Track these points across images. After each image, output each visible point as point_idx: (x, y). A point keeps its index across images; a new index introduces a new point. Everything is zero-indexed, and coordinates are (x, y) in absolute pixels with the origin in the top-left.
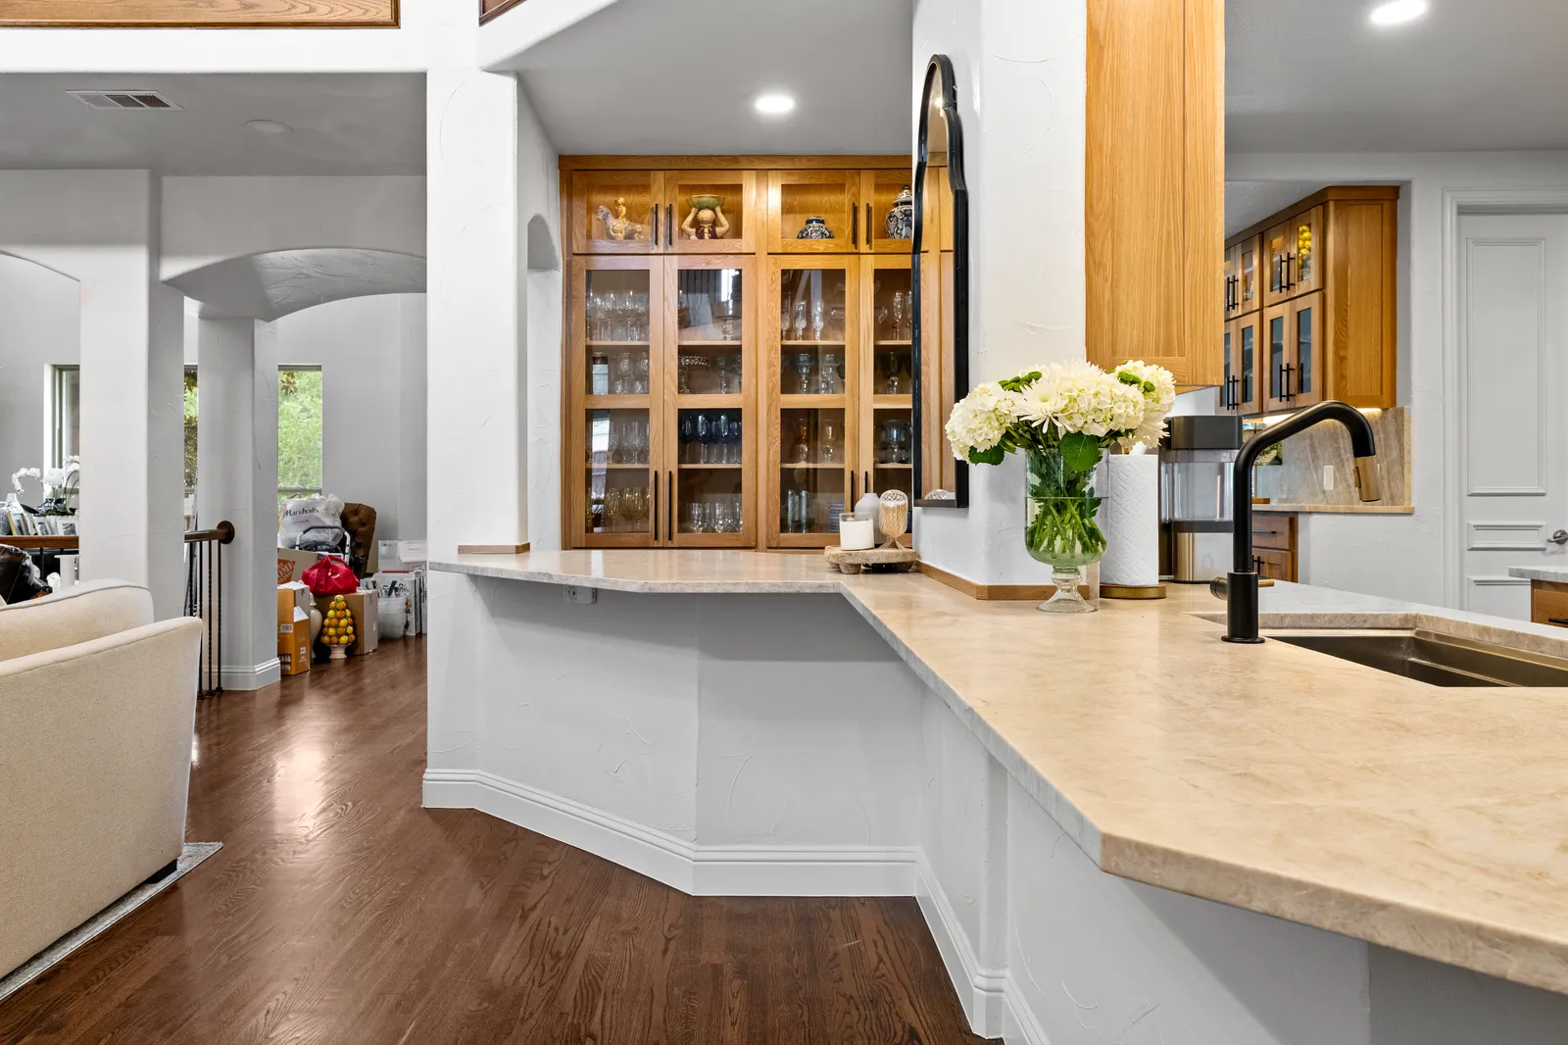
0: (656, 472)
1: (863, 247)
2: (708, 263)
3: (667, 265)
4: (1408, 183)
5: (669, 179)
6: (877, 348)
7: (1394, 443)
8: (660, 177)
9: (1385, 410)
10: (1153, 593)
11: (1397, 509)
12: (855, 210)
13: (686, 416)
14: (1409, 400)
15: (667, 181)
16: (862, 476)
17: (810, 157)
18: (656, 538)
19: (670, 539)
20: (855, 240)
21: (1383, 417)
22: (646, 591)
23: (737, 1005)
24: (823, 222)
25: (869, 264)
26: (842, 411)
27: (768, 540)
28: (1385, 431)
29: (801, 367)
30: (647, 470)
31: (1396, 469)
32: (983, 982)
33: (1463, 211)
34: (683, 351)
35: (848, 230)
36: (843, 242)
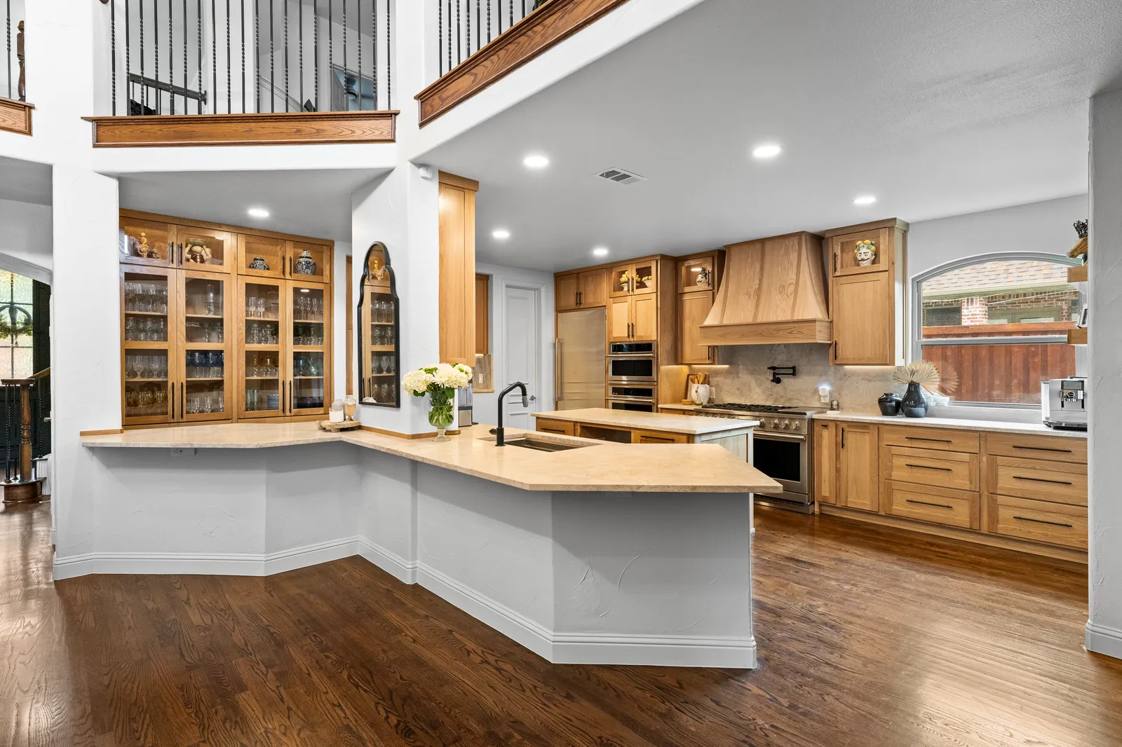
0: (173, 383)
1: (288, 276)
2: (204, 276)
3: (179, 275)
4: (492, 275)
5: (180, 230)
6: (294, 323)
7: (488, 367)
8: (174, 228)
9: (485, 355)
10: (457, 432)
11: (490, 390)
12: (284, 259)
13: (190, 353)
14: (492, 352)
15: (178, 231)
16: (288, 383)
17: (260, 231)
18: (173, 418)
19: (182, 418)
20: (284, 273)
21: (484, 357)
22: (258, 447)
23: (318, 601)
24: (263, 260)
25: (291, 285)
26: (278, 352)
27: (238, 414)
28: (485, 362)
29: (253, 330)
30: (167, 382)
31: (489, 376)
32: (410, 566)
33: (507, 286)
34: (188, 319)
35: (281, 267)
36: (278, 273)
